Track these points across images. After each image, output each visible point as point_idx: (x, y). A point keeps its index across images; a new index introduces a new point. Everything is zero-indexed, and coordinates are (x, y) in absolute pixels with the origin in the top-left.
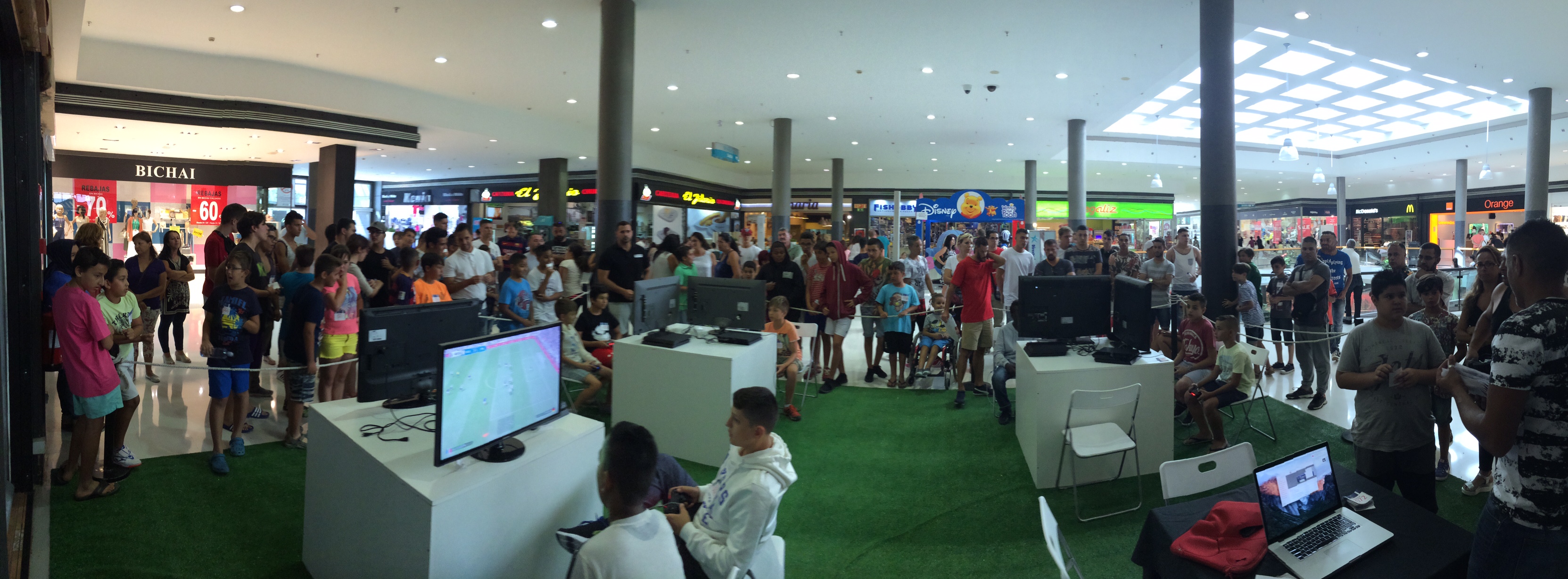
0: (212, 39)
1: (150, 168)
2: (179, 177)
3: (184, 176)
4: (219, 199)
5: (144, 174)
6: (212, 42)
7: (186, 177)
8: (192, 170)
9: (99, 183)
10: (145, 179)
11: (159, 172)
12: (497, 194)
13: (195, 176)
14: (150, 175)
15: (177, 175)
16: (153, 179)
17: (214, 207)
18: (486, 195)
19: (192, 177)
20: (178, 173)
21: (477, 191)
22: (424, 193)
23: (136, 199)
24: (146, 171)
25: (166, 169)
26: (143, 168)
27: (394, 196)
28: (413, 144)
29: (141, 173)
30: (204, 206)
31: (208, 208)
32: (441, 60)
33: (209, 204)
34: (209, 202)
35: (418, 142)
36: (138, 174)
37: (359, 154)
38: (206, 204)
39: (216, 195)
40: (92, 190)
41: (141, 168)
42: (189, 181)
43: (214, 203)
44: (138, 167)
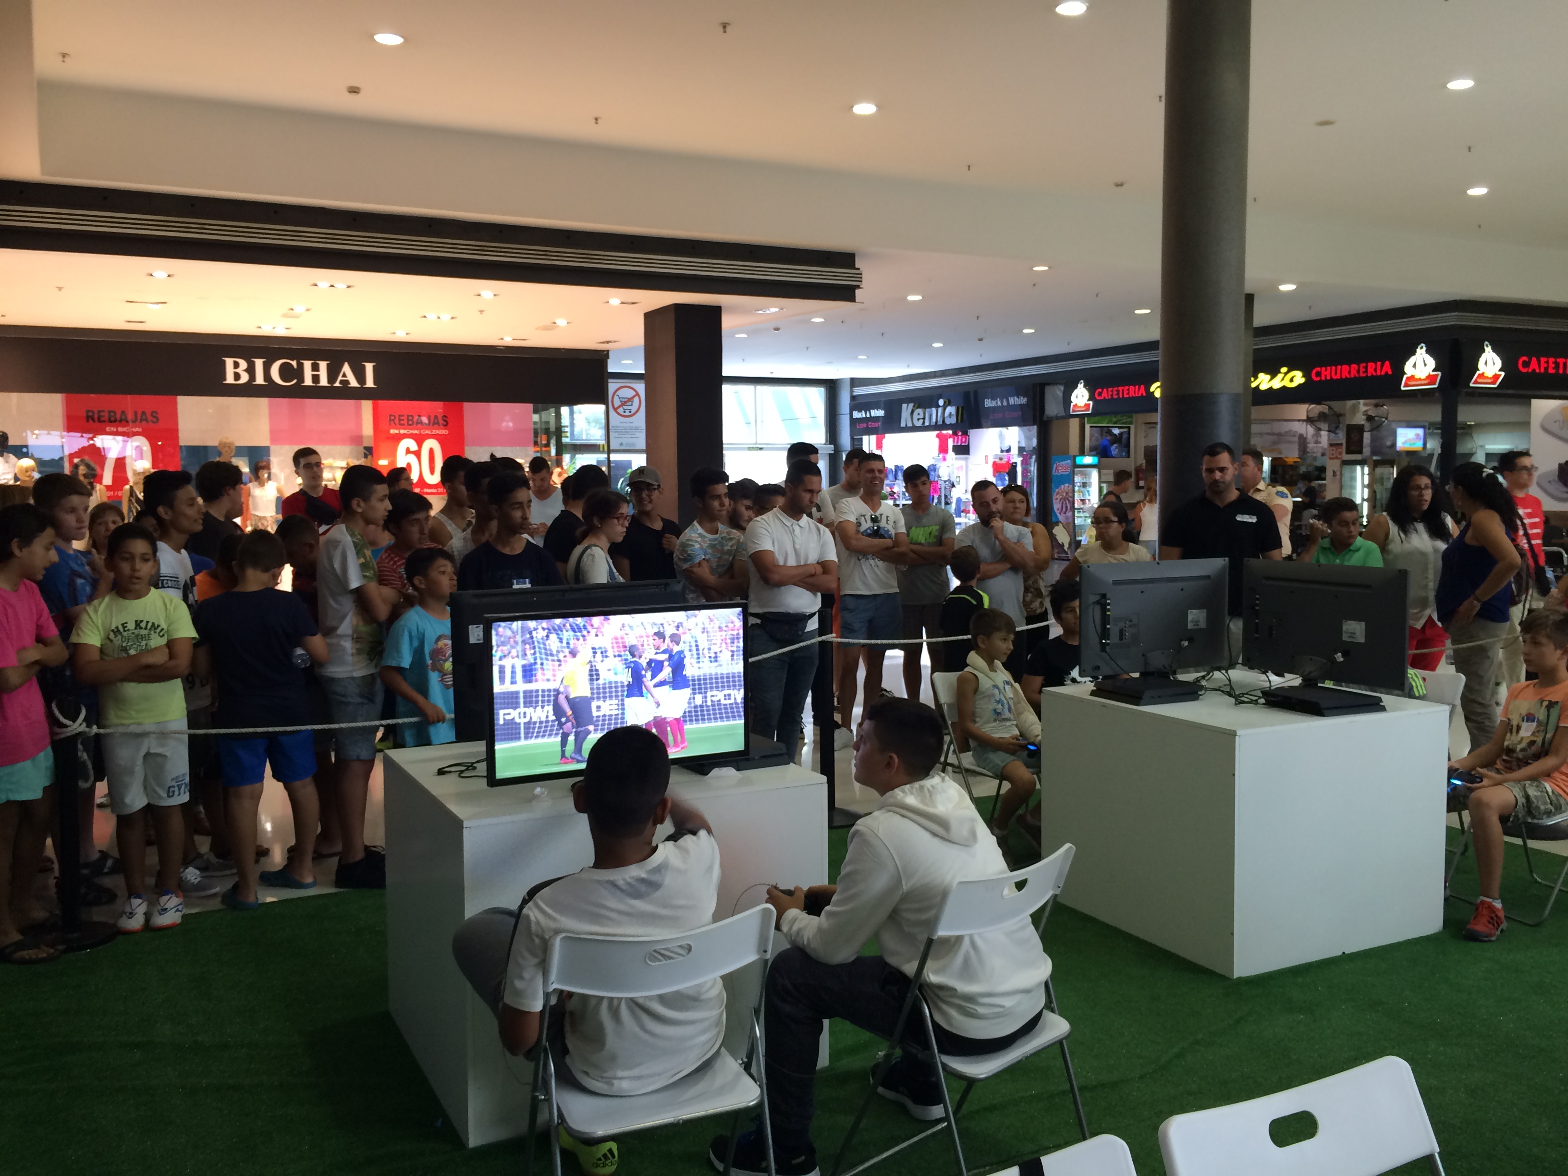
0: (354, 90)
1: (259, 363)
2: (337, 384)
3: (347, 382)
4: (445, 432)
5: (245, 378)
6: (353, 96)
7: (354, 383)
8: (369, 367)
9: (129, 403)
10: (249, 390)
11: (285, 372)
12: (1107, 394)
13: (375, 382)
14: (260, 380)
15: (332, 377)
16: (270, 390)
17: (431, 452)
18: (1081, 397)
19: (370, 383)
20: (333, 374)
21: (1059, 390)
22: (941, 402)
23: (230, 440)
24: (251, 370)
25: (301, 366)
26: (243, 364)
27: (880, 413)
28: (846, 293)
29: (237, 376)
30: (408, 451)
31: (418, 454)
32: (865, 109)
33: (420, 445)
34: (420, 441)
35: (858, 287)
36: (230, 379)
37: (727, 322)
38: (412, 444)
39: (434, 423)
40: (112, 421)
41: (236, 365)
42: (361, 394)
43: (431, 444)
44: (229, 362)
